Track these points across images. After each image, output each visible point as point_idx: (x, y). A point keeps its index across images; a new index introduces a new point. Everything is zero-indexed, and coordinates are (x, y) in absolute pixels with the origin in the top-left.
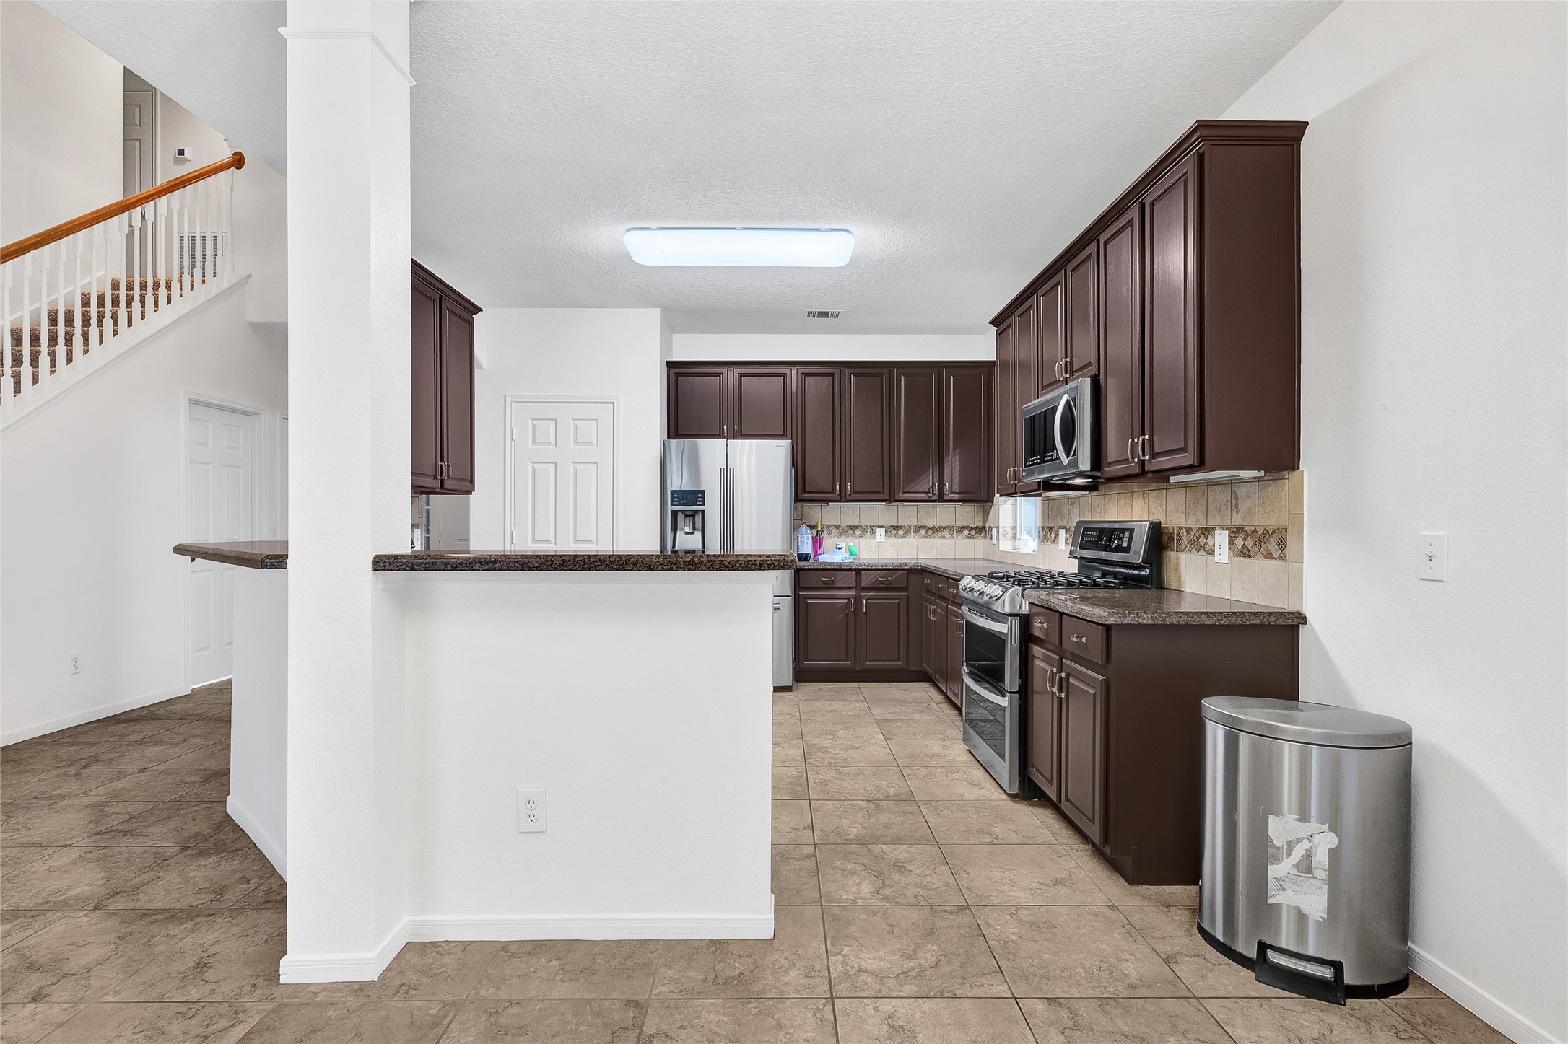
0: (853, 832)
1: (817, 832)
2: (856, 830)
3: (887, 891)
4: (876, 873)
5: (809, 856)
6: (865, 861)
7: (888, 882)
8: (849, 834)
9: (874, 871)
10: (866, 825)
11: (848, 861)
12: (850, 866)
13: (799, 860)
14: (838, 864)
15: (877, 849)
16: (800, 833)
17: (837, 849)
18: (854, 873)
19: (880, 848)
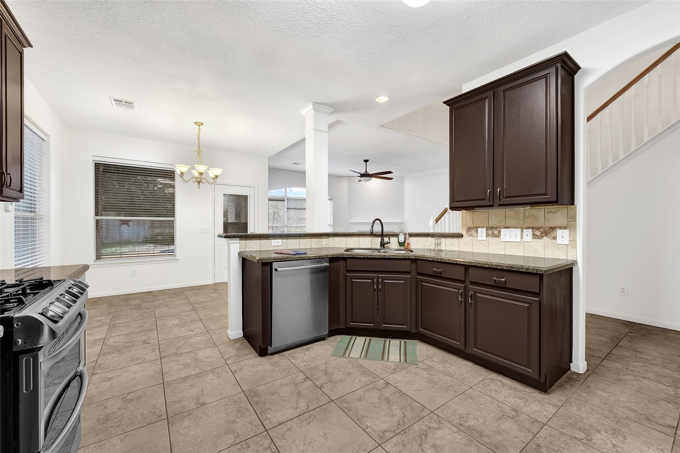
0: (210, 376)
1: (229, 371)
2: (209, 378)
3: (193, 355)
4: (197, 360)
5: (228, 359)
6: (202, 363)
7: (192, 358)
8: (212, 374)
9: (198, 361)
10: (204, 383)
11: (210, 362)
12: (209, 360)
13: (231, 357)
14: (214, 359)
15: (197, 371)
16: (237, 368)
17: (216, 365)
18: (206, 358)
19: (196, 372)
